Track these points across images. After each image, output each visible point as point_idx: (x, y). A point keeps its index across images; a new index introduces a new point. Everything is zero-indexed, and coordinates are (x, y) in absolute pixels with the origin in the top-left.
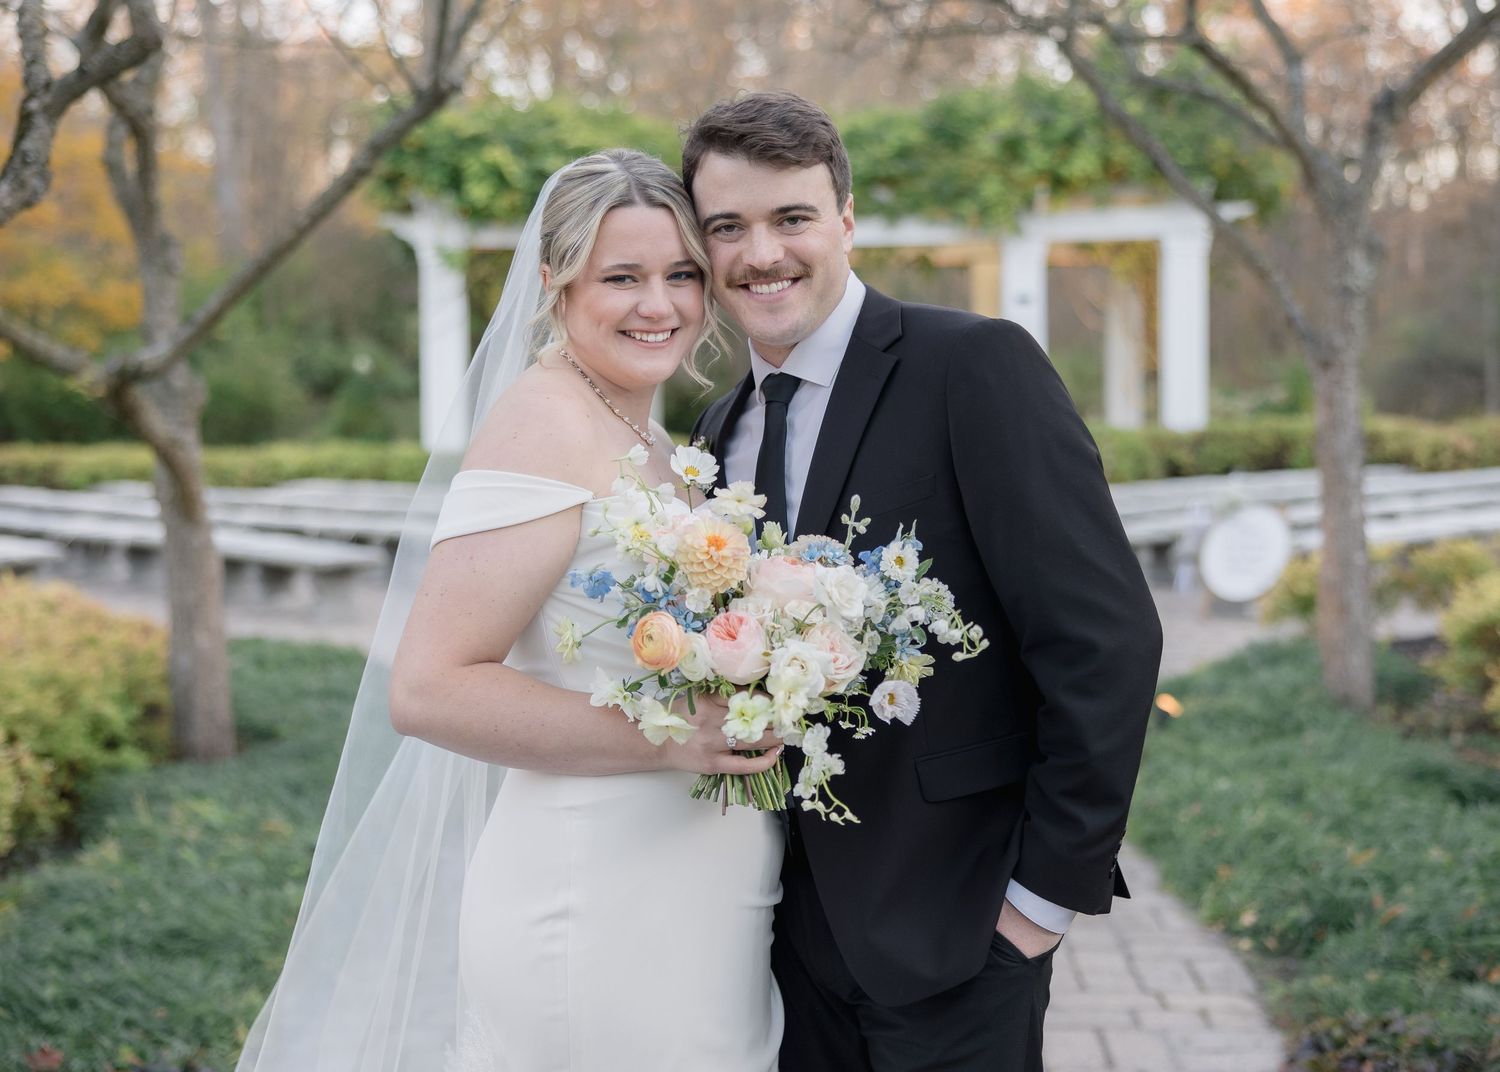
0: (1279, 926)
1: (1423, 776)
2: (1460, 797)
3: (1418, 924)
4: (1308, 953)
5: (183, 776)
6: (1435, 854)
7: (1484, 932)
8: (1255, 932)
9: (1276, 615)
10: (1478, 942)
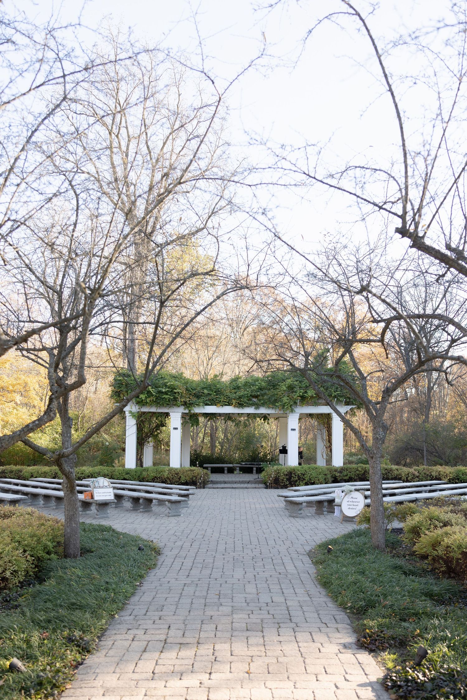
0: (357, 607)
1: (396, 567)
2: (405, 573)
3: (391, 606)
4: (364, 613)
5: (68, 562)
6: (397, 589)
7: (408, 609)
8: (351, 608)
9: (360, 522)
10: (406, 611)
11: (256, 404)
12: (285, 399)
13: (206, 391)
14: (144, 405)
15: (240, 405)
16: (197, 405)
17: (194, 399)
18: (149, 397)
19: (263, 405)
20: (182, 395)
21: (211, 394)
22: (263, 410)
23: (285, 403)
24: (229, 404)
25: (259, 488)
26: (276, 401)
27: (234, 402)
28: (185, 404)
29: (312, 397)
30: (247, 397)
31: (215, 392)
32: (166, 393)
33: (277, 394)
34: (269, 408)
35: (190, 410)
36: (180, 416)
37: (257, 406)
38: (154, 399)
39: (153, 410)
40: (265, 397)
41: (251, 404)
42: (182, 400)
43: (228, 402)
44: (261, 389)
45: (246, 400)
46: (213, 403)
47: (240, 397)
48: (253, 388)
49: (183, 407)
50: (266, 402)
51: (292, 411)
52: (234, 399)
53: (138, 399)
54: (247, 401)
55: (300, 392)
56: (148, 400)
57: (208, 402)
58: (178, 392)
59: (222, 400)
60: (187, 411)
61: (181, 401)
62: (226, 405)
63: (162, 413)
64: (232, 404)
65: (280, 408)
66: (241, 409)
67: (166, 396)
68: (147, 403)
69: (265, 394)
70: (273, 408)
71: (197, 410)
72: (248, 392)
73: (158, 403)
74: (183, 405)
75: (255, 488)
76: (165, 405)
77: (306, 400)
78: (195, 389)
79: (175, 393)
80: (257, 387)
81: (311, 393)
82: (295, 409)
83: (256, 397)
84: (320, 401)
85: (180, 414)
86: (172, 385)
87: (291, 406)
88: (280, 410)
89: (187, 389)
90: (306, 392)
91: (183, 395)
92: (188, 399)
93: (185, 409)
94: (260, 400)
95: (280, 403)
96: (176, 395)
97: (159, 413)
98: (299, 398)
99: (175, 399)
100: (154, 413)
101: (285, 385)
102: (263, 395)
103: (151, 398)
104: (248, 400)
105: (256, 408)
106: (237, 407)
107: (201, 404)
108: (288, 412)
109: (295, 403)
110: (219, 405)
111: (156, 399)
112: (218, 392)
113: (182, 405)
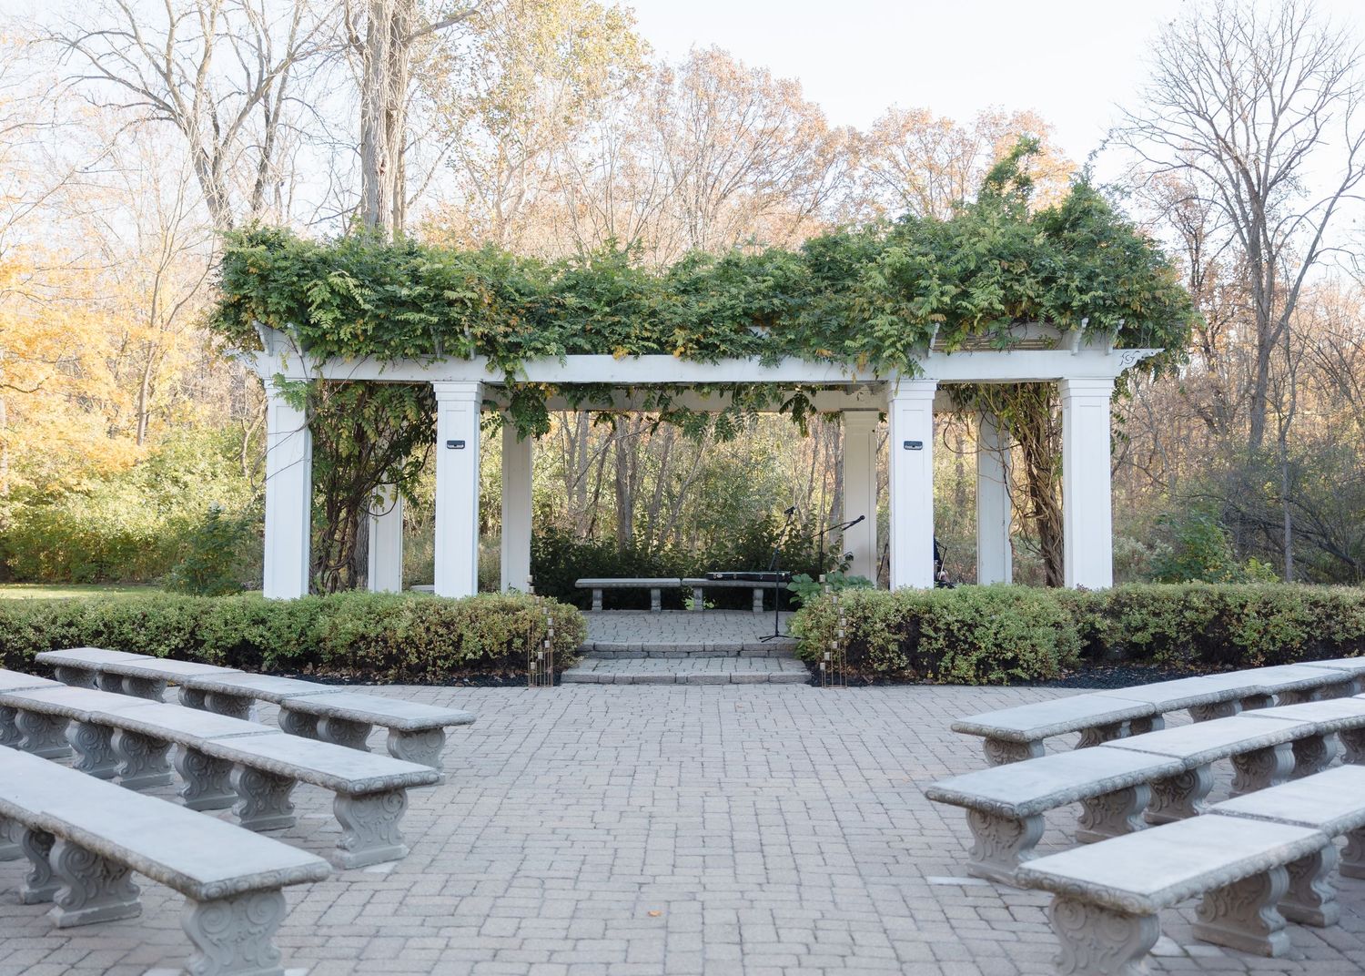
11: (767, 346)
12: (882, 323)
13: (571, 300)
14: (330, 354)
15: (707, 350)
16: (537, 350)
17: (526, 331)
18: (349, 320)
19: (795, 347)
20: (475, 312)
21: (593, 312)
22: (794, 371)
23: (882, 339)
24: (663, 347)
25: (783, 681)
26: (844, 331)
27: (680, 336)
28: (489, 347)
29: (990, 315)
30: (733, 318)
31: (608, 304)
32: (414, 305)
33: (849, 308)
34: (817, 358)
35: (509, 373)
36: (474, 397)
37: (772, 354)
38: (370, 327)
39: (369, 371)
40: (803, 318)
41: (746, 347)
42: (479, 330)
43: (658, 341)
44: (782, 288)
45: (726, 328)
46: (599, 341)
47: (704, 321)
48: (752, 285)
49: (483, 361)
50: (807, 340)
51: (910, 370)
52: (681, 327)
53: (308, 330)
54: (733, 336)
55: (939, 293)
56: (345, 333)
57: (581, 341)
58: (462, 301)
59: (634, 332)
60: (498, 377)
61: (474, 336)
62: (650, 351)
63: (402, 384)
64: (674, 346)
65: (864, 358)
66: (708, 365)
67: (412, 316)
68: (340, 342)
69: (802, 307)
70: (831, 360)
71: (537, 372)
72: (734, 297)
73: (386, 344)
74: (487, 354)
75: (769, 680)
76: (410, 351)
77: (966, 328)
78: (532, 293)
79: (451, 303)
80: (771, 282)
81: (985, 296)
82: (921, 364)
83: (767, 319)
84: (1018, 333)
85: (474, 388)
86: (439, 272)
87: (907, 347)
88: (861, 368)
89: (499, 292)
90: (965, 295)
91: (484, 310)
92: (502, 329)
93: (490, 367)
94: (782, 331)
95: (861, 340)
96: (454, 312)
97: (391, 384)
98: (940, 317)
99: (450, 328)
100: (371, 387)
101: (881, 268)
102: (793, 313)
103: (359, 326)
104: (736, 332)
105: (767, 363)
106: (693, 357)
107: (553, 347)
108: (892, 374)
109: (924, 337)
110: (622, 351)
111: (378, 327)
112: (621, 302)
113: (480, 351)
